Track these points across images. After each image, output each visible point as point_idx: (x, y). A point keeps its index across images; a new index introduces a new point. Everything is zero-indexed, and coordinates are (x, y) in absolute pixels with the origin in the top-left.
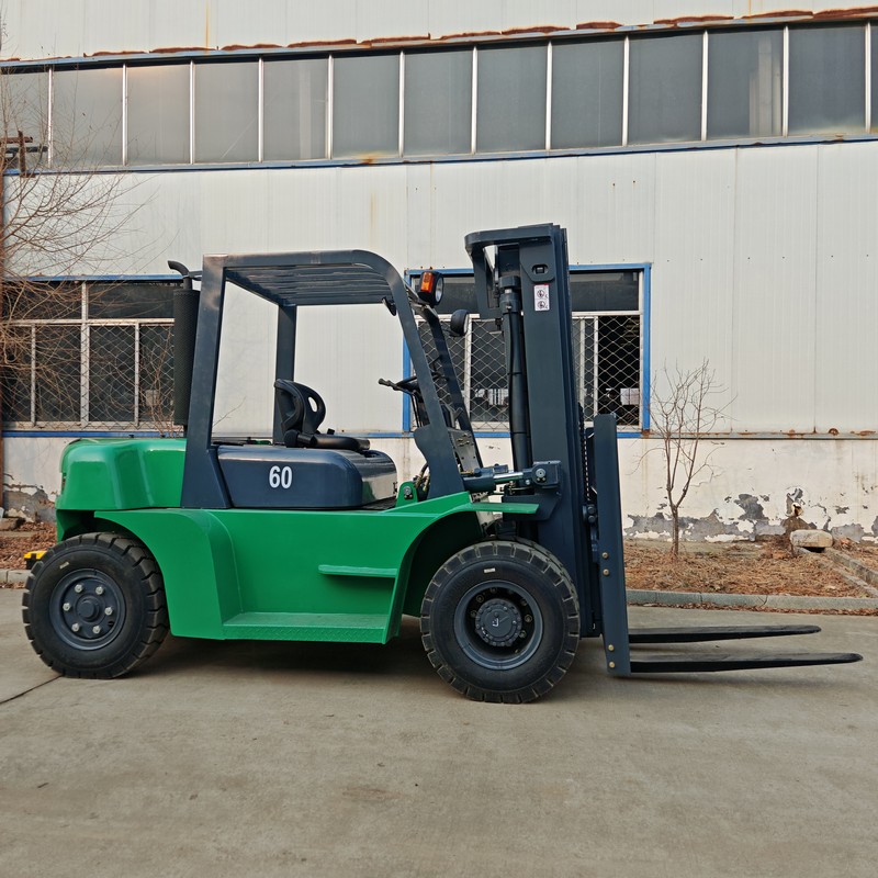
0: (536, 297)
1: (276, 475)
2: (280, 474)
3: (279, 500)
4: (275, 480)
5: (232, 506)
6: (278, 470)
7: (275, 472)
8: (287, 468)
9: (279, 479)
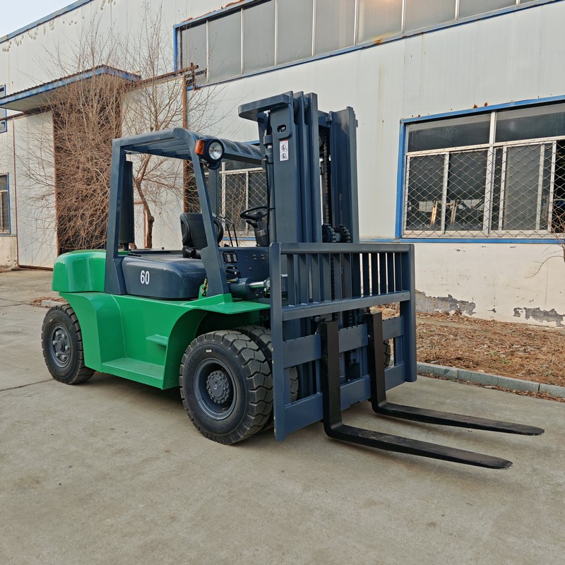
0: (281, 150)
2: (145, 275)
4: (143, 278)
5: (126, 293)
6: (144, 273)
8: (147, 272)
9: (145, 278)
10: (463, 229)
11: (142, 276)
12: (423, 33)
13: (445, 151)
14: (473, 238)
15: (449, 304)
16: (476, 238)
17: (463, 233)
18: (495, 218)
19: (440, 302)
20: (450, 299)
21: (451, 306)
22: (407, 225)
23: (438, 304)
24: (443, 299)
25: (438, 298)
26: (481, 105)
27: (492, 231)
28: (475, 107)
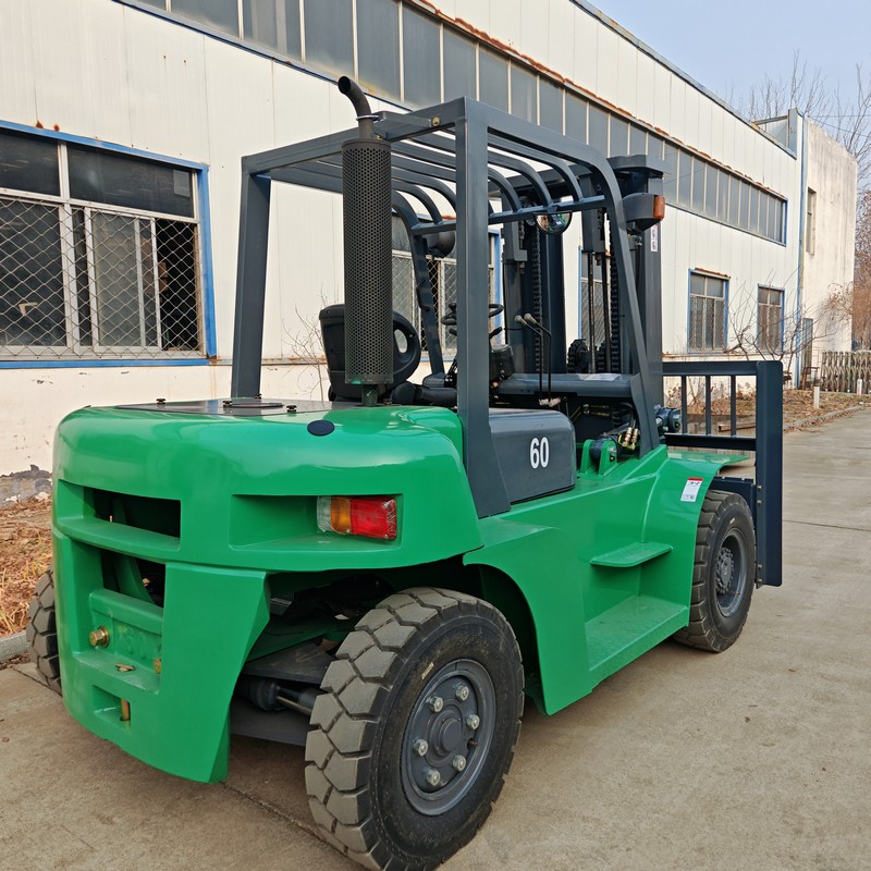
0: (651, 237)
1: (536, 451)
2: (538, 448)
4: (535, 456)
6: (538, 444)
7: (535, 446)
8: (545, 440)
9: (539, 456)
10: (37, 344)
11: (533, 451)
14: (56, 358)
15: (33, 483)
16: (62, 358)
17: (38, 349)
18: (85, 326)
19: (16, 483)
20: (34, 474)
21: (38, 485)
23: (11, 487)
24: (21, 476)
25: (12, 475)
26: (48, 126)
27: (85, 348)
28: (39, 125)
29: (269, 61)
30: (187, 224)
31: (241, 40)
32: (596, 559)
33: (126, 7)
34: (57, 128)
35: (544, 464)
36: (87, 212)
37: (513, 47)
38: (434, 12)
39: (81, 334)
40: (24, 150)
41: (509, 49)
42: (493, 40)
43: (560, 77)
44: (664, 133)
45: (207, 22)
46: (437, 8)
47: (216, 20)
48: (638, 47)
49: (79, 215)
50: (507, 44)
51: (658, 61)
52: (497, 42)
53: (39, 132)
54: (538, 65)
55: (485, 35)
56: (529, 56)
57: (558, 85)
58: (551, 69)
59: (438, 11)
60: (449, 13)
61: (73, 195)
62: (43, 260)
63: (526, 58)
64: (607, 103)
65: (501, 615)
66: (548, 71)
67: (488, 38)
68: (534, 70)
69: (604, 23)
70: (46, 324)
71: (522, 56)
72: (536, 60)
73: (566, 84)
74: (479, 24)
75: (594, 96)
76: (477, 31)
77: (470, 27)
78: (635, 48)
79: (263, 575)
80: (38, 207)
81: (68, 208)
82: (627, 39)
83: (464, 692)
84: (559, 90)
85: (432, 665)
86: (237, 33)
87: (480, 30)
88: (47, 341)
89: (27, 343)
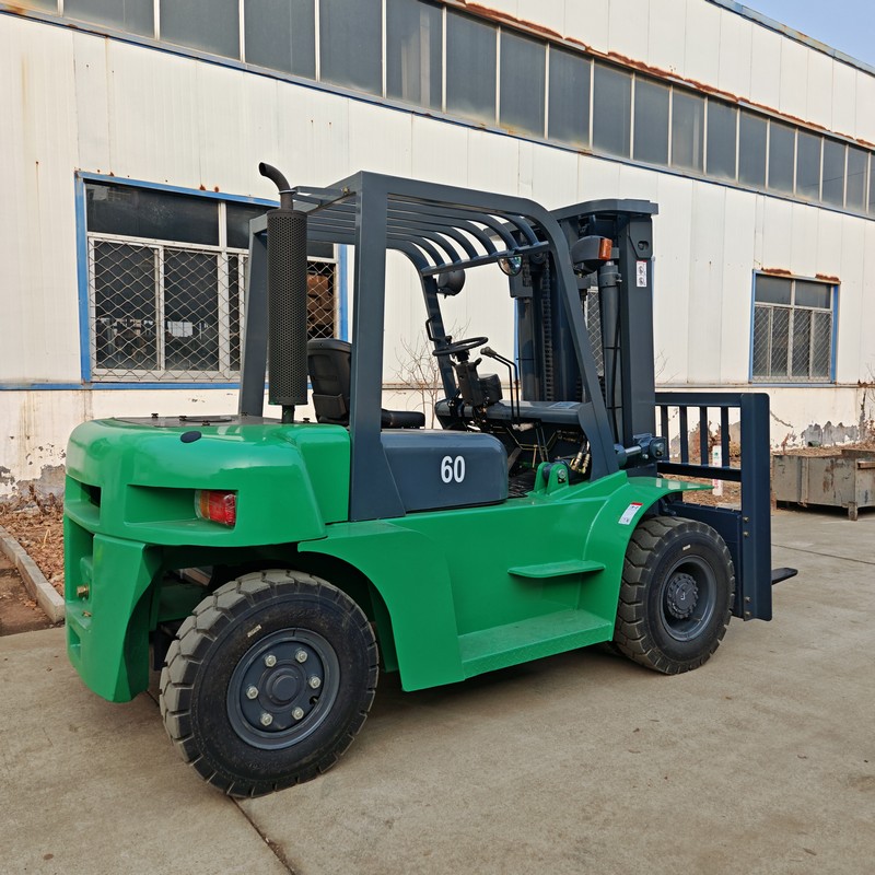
0: (638, 273)
1: (449, 467)
2: (452, 465)
3: (454, 497)
4: (447, 472)
6: (451, 462)
7: (447, 463)
8: (460, 458)
9: (452, 471)
10: (194, 369)
11: (445, 468)
12: (107, 36)
13: (158, 244)
14: (209, 381)
16: (214, 381)
17: (194, 373)
18: (235, 354)
22: (99, 359)
26: (210, 188)
27: (233, 372)
28: (202, 188)
29: (409, 115)
30: (327, 264)
31: (384, 99)
32: (517, 570)
33: (279, 82)
34: (217, 189)
35: (459, 480)
36: (241, 258)
37: (674, 73)
38: (583, 49)
39: (231, 360)
40: (190, 210)
41: (670, 75)
42: (651, 69)
43: (733, 96)
44: (869, 144)
45: (353, 86)
46: (588, 45)
47: (361, 83)
48: (834, 58)
49: (233, 261)
50: (667, 70)
51: (860, 69)
52: (656, 70)
53: (202, 194)
54: (705, 87)
55: (642, 65)
56: (694, 79)
57: (731, 104)
58: (721, 90)
59: (587, 48)
60: (601, 48)
61: (229, 244)
62: (202, 299)
63: (690, 82)
64: (794, 118)
65: (349, 598)
66: (718, 92)
67: (646, 67)
68: (701, 92)
69: (789, 37)
70: (203, 352)
71: (686, 81)
72: (703, 83)
73: (740, 103)
74: (635, 55)
75: (777, 113)
76: (632, 62)
77: (625, 59)
78: (831, 59)
79: (142, 546)
80: (200, 256)
81: (225, 256)
82: (819, 51)
83: (302, 656)
84: (733, 109)
85: (259, 627)
86: (381, 93)
87: (636, 60)
88: (203, 366)
89: (187, 368)
